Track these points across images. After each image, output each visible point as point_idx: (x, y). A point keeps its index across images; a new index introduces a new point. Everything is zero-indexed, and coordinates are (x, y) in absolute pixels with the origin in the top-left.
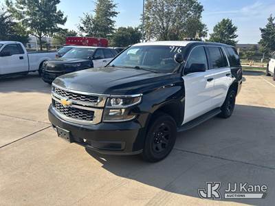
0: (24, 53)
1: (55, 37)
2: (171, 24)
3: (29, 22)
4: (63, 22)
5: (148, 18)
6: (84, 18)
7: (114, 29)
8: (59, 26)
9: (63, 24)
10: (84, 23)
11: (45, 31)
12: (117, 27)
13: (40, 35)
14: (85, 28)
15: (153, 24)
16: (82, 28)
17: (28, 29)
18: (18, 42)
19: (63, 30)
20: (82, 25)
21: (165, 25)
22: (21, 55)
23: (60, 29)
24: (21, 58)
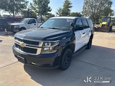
0: (36, 23)
1: (47, 17)
2: (96, 10)
3: (38, 11)
4: (50, 11)
5: (86, 8)
6: (59, 9)
7: (70, 13)
8: (49, 12)
9: (50, 12)
10: (58, 11)
11: (43, 15)
12: (71, 13)
13: (41, 16)
14: (58, 13)
15: (88, 10)
16: (57, 13)
17: (37, 14)
18: (34, 19)
19: (50, 14)
20: (58, 12)
21: (93, 11)
22: (35, 24)
23: (49, 14)
24: (35, 25)
